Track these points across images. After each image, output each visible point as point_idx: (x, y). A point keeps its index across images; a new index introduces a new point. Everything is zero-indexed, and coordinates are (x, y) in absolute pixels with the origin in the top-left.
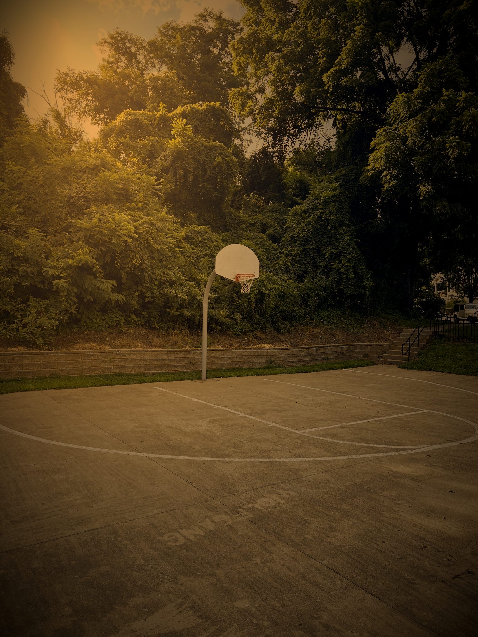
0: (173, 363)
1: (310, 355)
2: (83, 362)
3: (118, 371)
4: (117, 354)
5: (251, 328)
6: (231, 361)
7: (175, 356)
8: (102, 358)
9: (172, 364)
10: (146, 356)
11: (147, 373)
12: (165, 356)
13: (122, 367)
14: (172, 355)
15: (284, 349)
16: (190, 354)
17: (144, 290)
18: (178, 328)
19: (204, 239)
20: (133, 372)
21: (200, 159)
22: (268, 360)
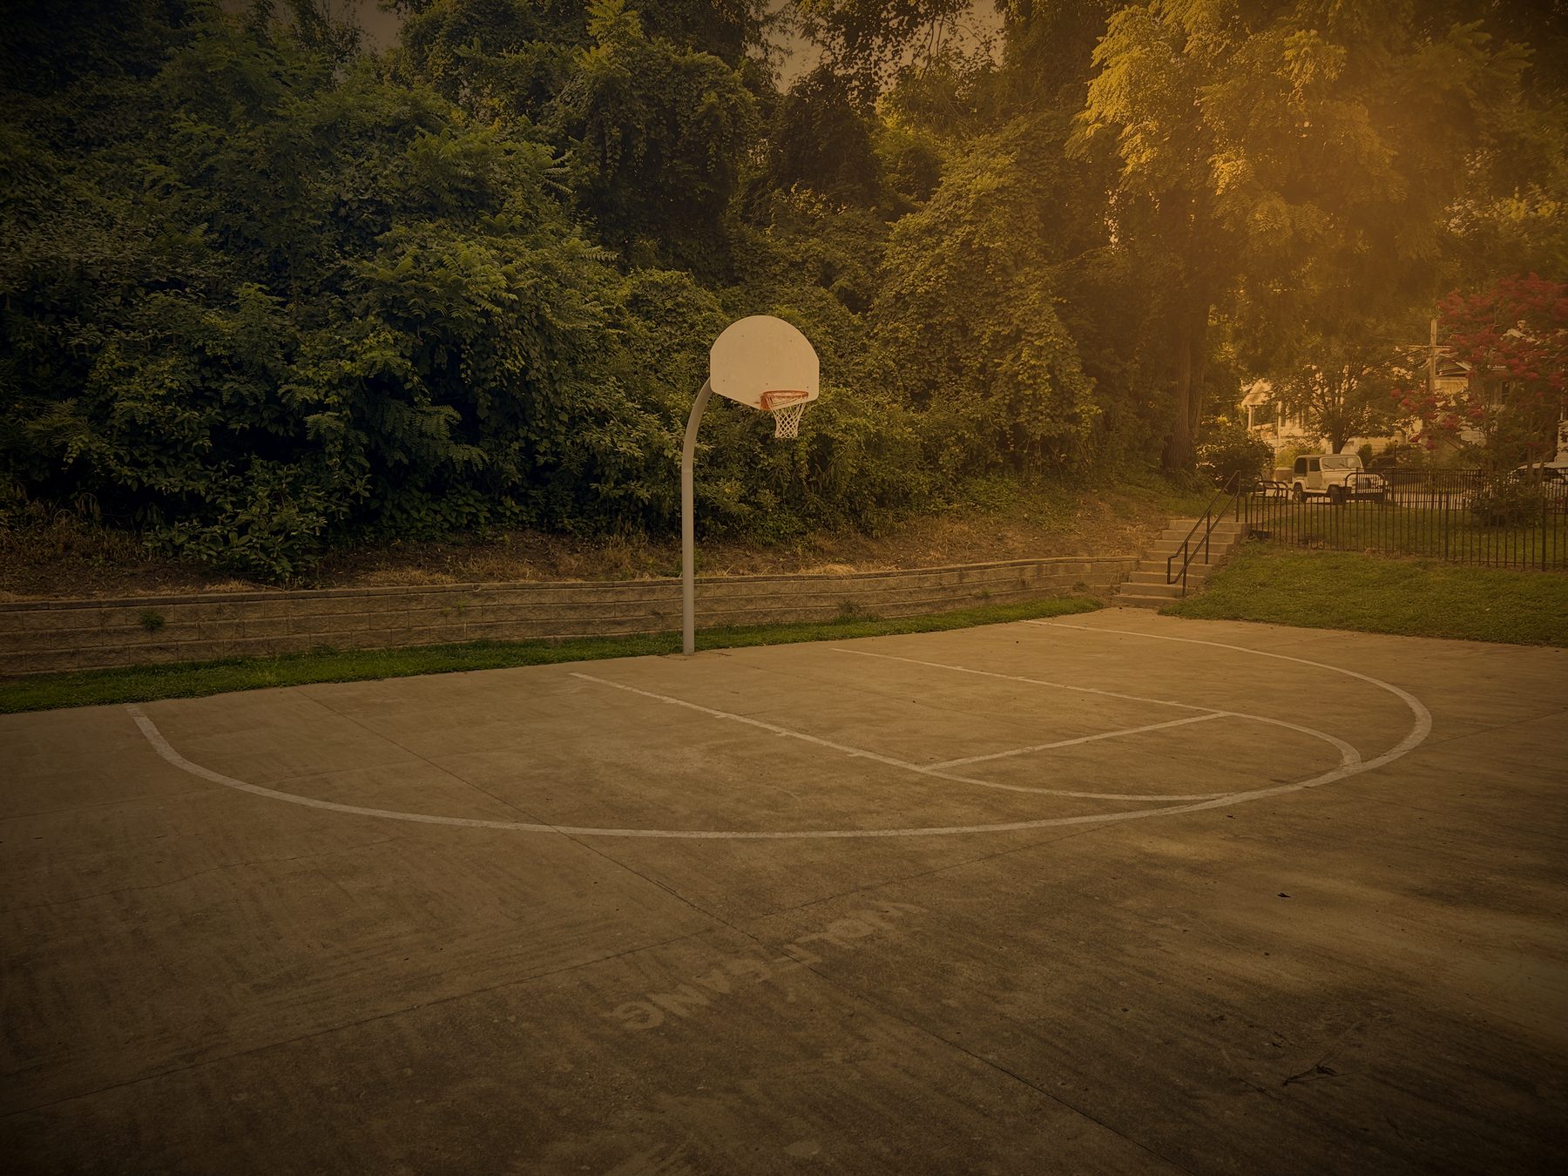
0: (613, 615)
1: (944, 589)
2: (392, 616)
3: (477, 635)
4: (476, 595)
5: (799, 525)
6: (754, 607)
7: (615, 598)
8: (439, 605)
9: (609, 616)
10: (547, 600)
11: (550, 639)
12: (592, 599)
13: (488, 627)
14: (610, 594)
15: (882, 575)
16: (653, 591)
17: (533, 437)
18: (622, 529)
19: (677, 305)
20: (516, 638)
21: (662, 97)
22: (842, 602)
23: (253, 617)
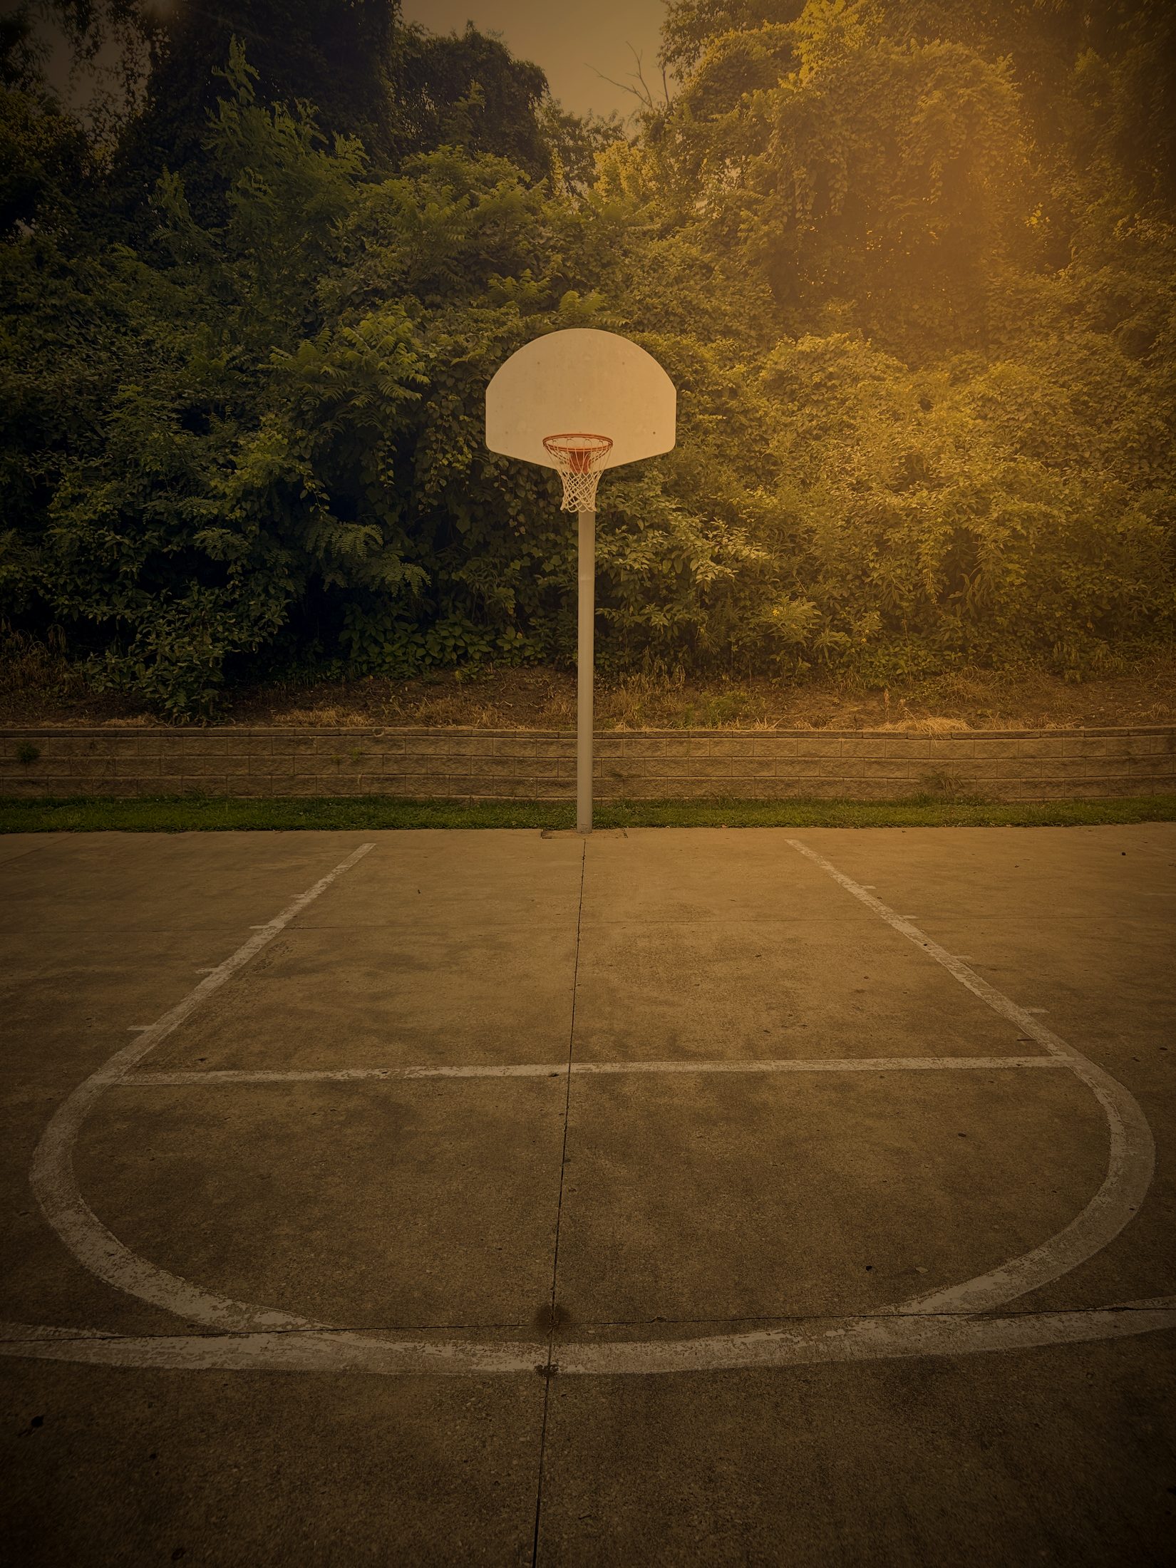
0: (554, 773)
1: (1134, 761)
2: (274, 761)
3: (375, 789)
4: (377, 741)
6: (772, 773)
7: (560, 752)
8: (332, 751)
9: (550, 775)
10: (468, 750)
11: (464, 800)
12: (529, 752)
13: (387, 780)
14: (553, 747)
15: (1009, 736)
16: (617, 746)
17: (538, 554)
18: (651, 666)
19: (831, 376)
20: (422, 795)
22: (930, 773)
23: (127, 754)
